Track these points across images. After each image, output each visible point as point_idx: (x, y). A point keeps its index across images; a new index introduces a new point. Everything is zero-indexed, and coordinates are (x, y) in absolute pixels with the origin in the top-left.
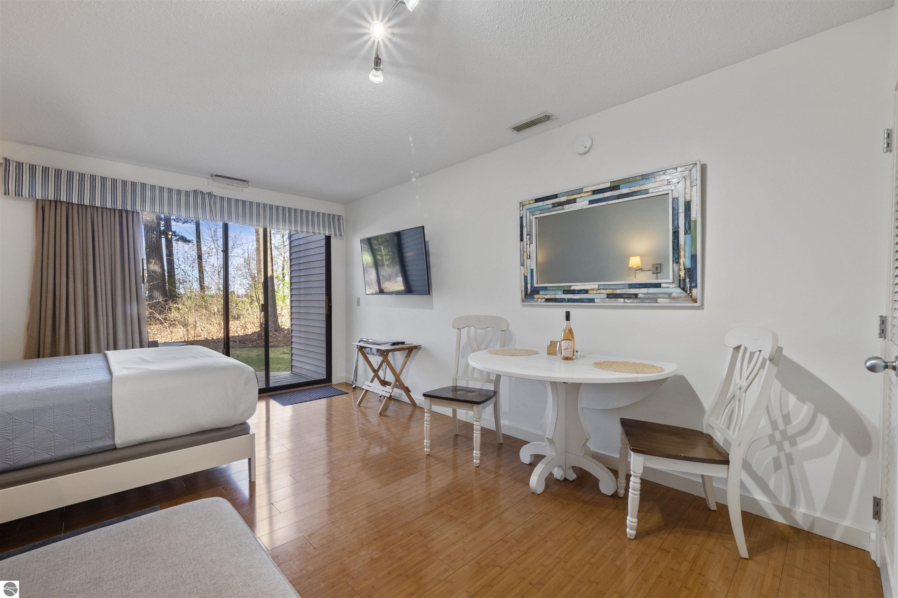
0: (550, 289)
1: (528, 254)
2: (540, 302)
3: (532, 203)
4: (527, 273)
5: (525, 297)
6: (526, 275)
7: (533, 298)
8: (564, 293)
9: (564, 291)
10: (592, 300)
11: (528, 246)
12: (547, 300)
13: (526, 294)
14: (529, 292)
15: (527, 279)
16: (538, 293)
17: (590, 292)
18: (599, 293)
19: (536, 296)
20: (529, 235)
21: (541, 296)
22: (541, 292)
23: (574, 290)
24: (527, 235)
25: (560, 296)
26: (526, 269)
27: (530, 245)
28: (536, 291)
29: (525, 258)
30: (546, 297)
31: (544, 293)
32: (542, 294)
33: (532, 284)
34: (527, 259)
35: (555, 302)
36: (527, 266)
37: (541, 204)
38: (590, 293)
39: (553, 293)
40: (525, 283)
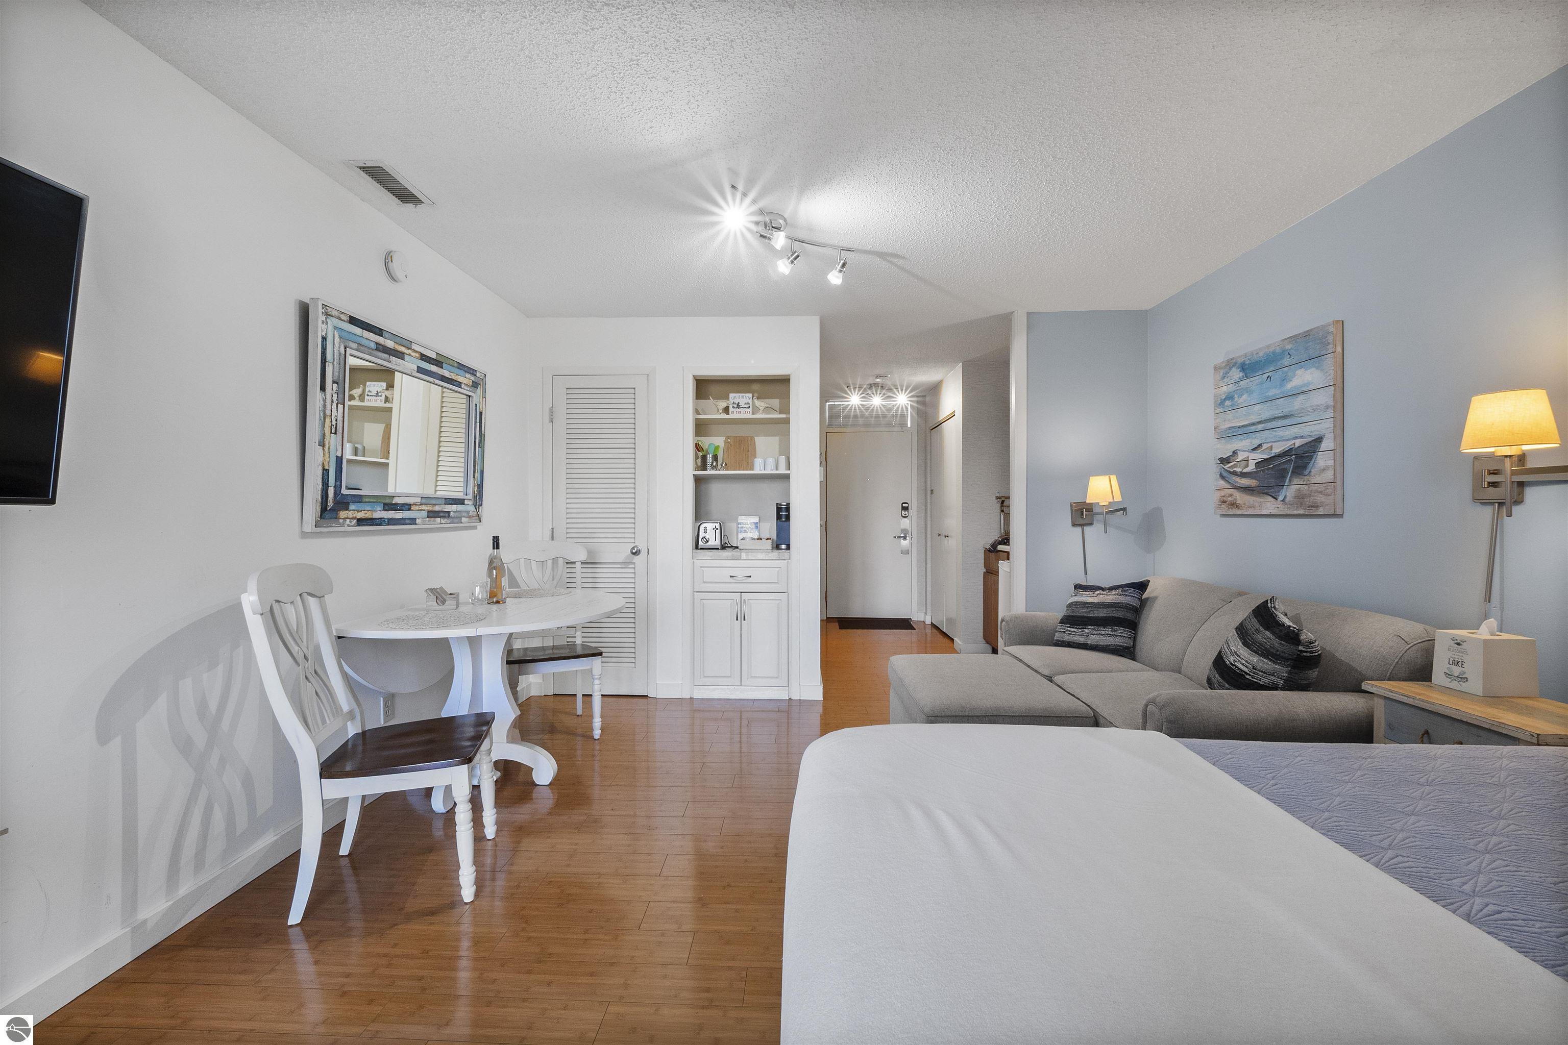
0: (367, 500)
1: (334, 423)
2: (349, 526)
3: (344, 321)
4: (329, 462)
5: (321, 517)
6: (326, 467)
7: (337, 518)
8: (385, 509)
9: (385, 504)
10: (413, 521)
11: (334, 405)
12: (361, 522)
13: (324, 509)
14: (330, 504)
15: (328, 475)
16: (347, 509)
17: (413, 508)
18: (421, 510)
19: (343, 514)
20: (337, 383)
21: (350, 514)
22: (352, 507)
23: (396, 504)
24: (334, 382)
25: (380, 514)
26: (327, 455)
27: (337, 404)
28: (343, 503)
29: (327, 431)
30: (360, 515)
31: (357, 509)
32: (354, 510)
33: (338, 488)
34: (331, 433)
35: (371, 525)
36: (329, 448)
37: (358, 331)
38: (413, 510)
39: (370, 509)
40: (323, 485)
